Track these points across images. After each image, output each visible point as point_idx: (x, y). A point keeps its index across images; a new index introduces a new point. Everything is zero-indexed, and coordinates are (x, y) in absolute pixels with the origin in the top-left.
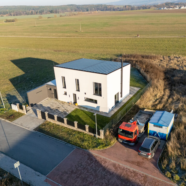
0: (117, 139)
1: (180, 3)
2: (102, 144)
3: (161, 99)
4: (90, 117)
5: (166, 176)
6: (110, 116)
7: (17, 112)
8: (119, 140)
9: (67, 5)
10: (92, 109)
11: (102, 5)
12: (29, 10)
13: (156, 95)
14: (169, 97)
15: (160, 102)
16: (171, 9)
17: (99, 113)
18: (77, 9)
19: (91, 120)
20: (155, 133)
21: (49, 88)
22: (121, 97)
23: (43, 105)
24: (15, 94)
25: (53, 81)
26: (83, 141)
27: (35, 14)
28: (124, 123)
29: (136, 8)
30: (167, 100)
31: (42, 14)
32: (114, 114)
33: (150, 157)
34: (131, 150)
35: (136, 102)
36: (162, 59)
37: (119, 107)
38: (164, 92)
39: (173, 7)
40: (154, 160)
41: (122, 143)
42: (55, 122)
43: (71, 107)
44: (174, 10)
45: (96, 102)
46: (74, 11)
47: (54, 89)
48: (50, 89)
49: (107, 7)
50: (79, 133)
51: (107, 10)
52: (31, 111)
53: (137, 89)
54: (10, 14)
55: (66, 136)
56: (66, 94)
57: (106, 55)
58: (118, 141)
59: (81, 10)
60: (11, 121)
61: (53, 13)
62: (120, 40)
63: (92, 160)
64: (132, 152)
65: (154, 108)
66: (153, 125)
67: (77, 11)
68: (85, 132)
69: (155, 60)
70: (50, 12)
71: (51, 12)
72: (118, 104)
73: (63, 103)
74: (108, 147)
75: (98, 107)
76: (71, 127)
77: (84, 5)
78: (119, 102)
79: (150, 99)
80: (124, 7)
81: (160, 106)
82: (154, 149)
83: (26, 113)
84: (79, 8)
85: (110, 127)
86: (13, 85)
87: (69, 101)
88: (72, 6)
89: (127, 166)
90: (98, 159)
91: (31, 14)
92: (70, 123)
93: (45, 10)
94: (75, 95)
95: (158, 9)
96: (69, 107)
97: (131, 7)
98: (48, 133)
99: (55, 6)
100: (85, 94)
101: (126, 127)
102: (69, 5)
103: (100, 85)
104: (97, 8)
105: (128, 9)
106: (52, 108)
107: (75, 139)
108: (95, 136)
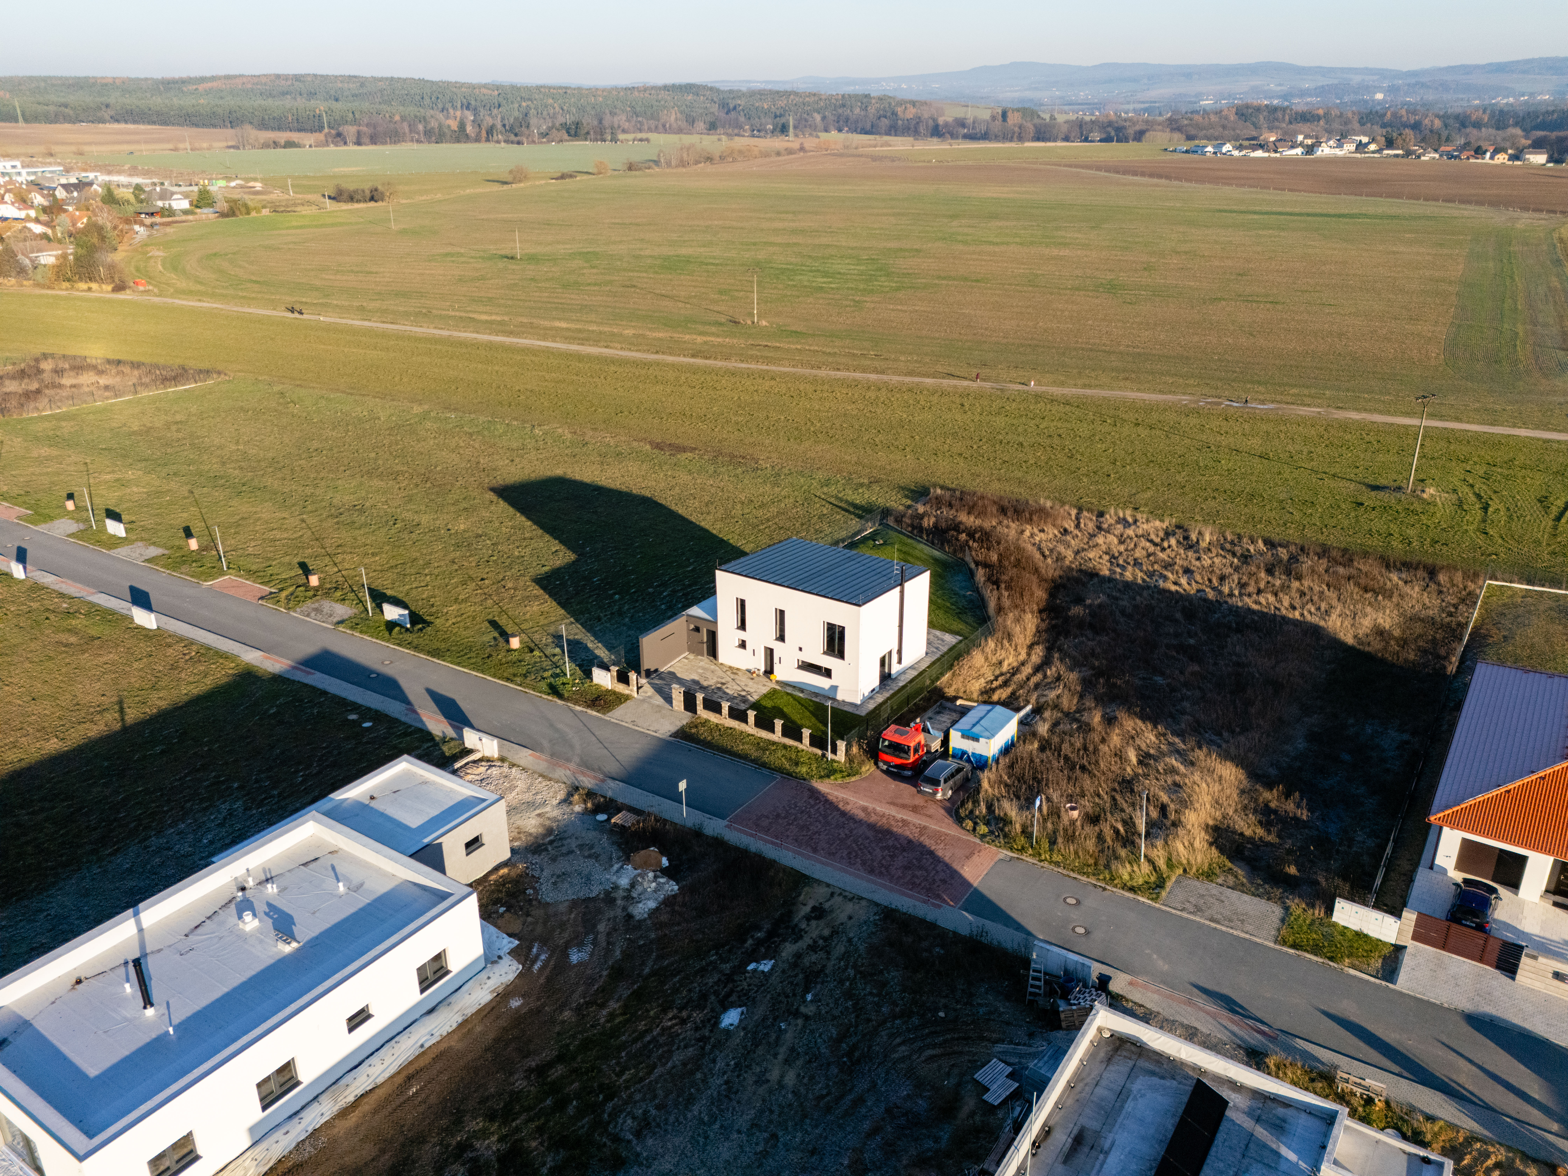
0: (876, 764)
1: (1321, 112)
2: (841, 771)
3: (1013, 674)
4: (811, 712)
5: (964, 828)
6: (863, 712)
7: (608, 691)
8: (881, 764)
9: (666, 88)
10: (816, 693)
11: (867, 96)
12: (440, 106)
13: (1000, 663)
14: (1037, 669)
15: (1006, 684)
16: (1259, 154)
17: (835, 705)
18: (722, 115)
19: (813, 719)
20: (964, 753)
21: (692, 627)
22: (900, 662)
23: (679, 675)
24: (576, 634)
25: (706, 603)
26: (797, 764)
27: (477, 140)
28: (893, 727)
29: (1065, 129)
30: (1028, 679)
31: (519, 143)
32: (876, 708)
33: (939, 796)
34: (903, 786)
35: (938, 679)
36: (1070, 525)
37: (891, 692)
38: (1029, 654)
39: (1271, 146)
40: (948, 804)
41: (887, 772)
42: (724, 720)
43: (757, 683)
44: (1276, 159)
45: (828, 673)
46: (701, 125)
47: (708, 631)
48: (697, 629)
49: (894, 114)
50: (785, 747)
51: (894, 130)
52: (648, 690)
53: (950, 639)
54: (333, 132)
55: (754, 754)
56: (743, 645)
57: (869, 486)
58: (878, 767)
59: (742, 119)
60: (604, 714)
61: (586, 140)
62: (935, 399)
63: (817, 798)
64: (906, 789)
65: (986, 697)
66: (960, 734)
67: (720, 130)
68: (800, 746)
69: (1042, 531)
70: (568, 132)
71: (574, 131)
72: (889, 682)
73: (734, 671)
74: (853, 779)
75: (834, 688)
76: (764, 734)
77: (761, 94)
78: (893, 677)
79: (981, 672)
80: (994, 118)
81: (1002, 694)
82: (951, 782)
83: (635, 695)
84: (735, 108)
85: (861, 737)
86: (559, 603)
87: (751, 667)
88: (690, 97)
89: (893, 811)
90: (830, 797)
91: (458, 140)
92: (764, 723)
93: (533, 112)
94: (770, 652)
95: (1187, 152)
96: (751, 683)
97: (1036, 121)
98: (708, 745)
99: (593, 92)
100: (800, 649)
101: (896, 735)
102: (674, 86)
103: (842, 630)
104: (839, 116)
105: (1016, 129)
106: (705, 684)
107: (777, 759)
108: (824, 755)
